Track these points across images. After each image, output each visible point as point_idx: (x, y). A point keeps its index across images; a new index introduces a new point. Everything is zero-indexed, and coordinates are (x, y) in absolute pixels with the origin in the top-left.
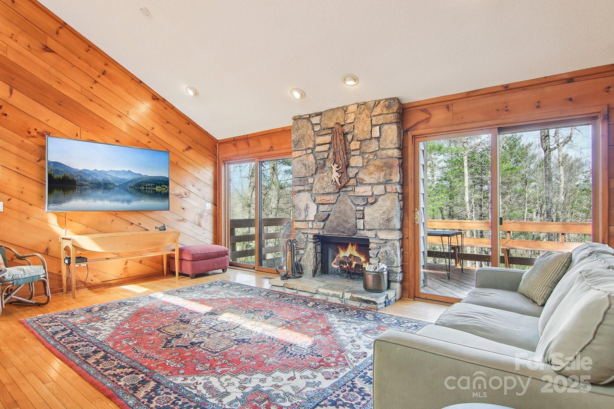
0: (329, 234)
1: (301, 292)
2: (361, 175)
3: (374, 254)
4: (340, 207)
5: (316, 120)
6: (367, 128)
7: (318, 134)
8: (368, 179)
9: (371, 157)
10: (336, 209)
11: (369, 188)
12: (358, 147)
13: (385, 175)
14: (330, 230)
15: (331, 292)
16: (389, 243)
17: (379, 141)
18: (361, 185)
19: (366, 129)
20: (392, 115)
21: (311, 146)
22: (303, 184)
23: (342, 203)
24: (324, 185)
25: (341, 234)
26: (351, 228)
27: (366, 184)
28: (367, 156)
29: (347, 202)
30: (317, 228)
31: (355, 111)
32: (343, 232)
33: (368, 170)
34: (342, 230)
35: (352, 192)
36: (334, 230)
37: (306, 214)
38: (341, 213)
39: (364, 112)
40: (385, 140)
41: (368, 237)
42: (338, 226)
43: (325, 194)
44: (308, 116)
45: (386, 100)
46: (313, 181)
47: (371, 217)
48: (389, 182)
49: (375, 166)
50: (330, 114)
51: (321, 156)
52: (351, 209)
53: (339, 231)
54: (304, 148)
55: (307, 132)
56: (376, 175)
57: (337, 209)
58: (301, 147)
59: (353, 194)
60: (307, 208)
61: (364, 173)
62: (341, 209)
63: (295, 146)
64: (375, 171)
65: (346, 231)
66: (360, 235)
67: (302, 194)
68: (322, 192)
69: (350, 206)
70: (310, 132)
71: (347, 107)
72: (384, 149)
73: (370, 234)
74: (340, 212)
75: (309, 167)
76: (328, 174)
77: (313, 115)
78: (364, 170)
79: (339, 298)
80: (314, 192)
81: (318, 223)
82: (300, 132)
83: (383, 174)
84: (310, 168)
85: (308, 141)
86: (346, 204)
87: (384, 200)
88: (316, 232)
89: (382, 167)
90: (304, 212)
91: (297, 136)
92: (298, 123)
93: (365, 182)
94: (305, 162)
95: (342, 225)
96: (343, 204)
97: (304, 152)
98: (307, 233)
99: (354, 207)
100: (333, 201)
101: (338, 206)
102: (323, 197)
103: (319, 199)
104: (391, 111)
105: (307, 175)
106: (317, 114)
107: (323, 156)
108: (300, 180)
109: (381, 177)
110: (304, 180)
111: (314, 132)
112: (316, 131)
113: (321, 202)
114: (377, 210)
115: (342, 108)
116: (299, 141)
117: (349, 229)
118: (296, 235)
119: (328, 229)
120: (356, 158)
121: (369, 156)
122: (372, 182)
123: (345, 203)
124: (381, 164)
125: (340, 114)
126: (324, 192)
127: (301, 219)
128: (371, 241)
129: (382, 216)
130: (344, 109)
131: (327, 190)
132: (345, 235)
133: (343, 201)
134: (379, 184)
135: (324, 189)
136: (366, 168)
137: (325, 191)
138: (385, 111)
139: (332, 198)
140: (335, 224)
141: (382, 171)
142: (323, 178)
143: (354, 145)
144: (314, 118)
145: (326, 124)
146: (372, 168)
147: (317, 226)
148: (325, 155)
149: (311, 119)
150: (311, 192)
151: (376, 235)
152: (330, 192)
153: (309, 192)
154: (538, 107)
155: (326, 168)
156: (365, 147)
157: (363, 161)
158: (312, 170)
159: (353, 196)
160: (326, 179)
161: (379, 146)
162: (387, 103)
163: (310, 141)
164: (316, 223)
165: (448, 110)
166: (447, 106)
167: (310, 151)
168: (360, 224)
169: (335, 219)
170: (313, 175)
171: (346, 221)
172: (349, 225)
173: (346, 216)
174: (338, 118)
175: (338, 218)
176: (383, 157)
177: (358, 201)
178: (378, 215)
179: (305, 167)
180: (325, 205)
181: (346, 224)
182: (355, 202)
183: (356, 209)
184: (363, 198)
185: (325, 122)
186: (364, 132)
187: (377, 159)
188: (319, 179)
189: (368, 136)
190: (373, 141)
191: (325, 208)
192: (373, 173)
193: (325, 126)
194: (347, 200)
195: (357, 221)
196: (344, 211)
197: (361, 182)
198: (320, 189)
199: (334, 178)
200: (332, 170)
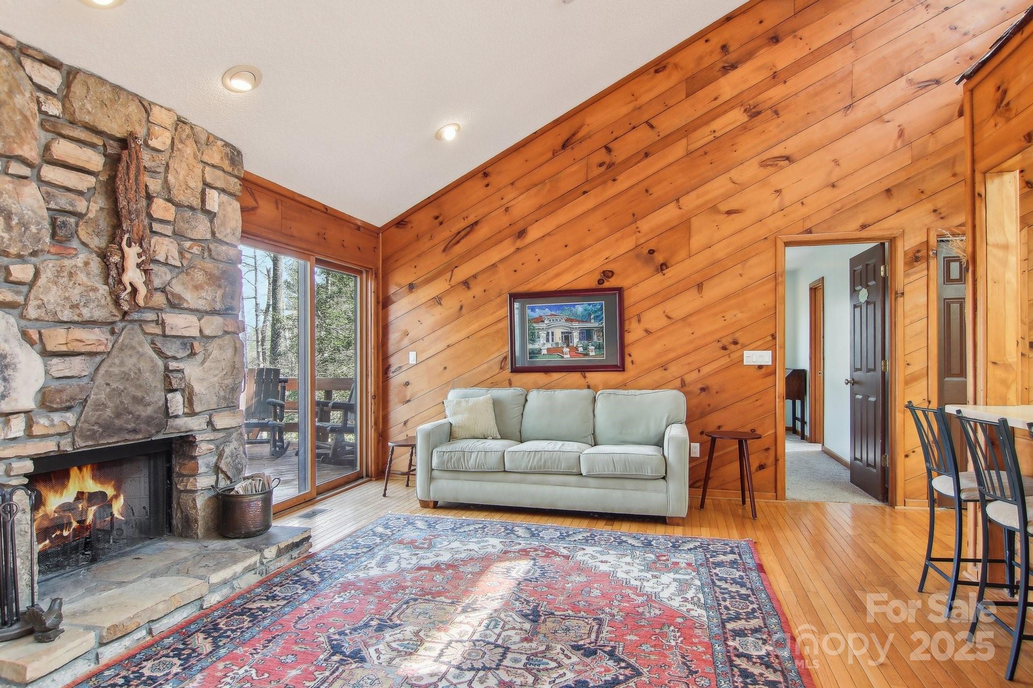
0: (90, 443)
1: (165, 621)
2: (177, 288)
3: (208, 466)
4: (122, 363)
5: (52, 79)
6: (196, 183)
7: (54, 127)
8: (191, 299)
9: (196, 250)
10: (111, 369)
11: (193, 319)
12: (171, 218)
13: (223, 296)
14: (94, 432)
15: (239, 568)
16: (235, 435)
17: (211, 221)
18: (173, 310)
19: (192, 184)
20: (236, 180)
21: (31, 152)
23: (130, 352)
24: (75, 294)
25: (127, 437)
26: (155, 416)
27: (186, 309)
28: (187, 244)
29: (141, 350)
30: (52, 431)
31: (168, 126)
32: (135, 431)
33: (192, 279)
34: (131, 426)
35: (153, 325)
36: (108, 428)
38: (128, 380)
39: (187, 142)
40: (223, 224)
41: (192, 431)
42: (118, 415)
43: (77, 322)
44: (11, 43)
45: (227, 144)
46: (31, 274)
47: (205, 384)
48: (230, 312)
49: (206, 272)
50: (105, 93)
51: (63, 200)
52: (154, 368)
53: (121, 430)
55: (11, 94)
56: (209, 293)
57: (116, 370)
59: (158, 331)
61: (183, 284)
62: (125, 369)
64: (205, 283)
65: (143, 427)
66: (176, 429)
68: (66, 315)
69: (152, 361)
70: (23, 102)
71: (150, 103)
72: (222, 242)
73: (195, 424)
74: (125, 377)
75: (25, 225)
76: (86, 264)
77: (32, 53)
78: (183, 277)
79: (253, 572)
80: (32, 313)
81: (57, 417)
83: (219, 293)
84: (27, 229)
85: (18, 133)
86: (141, 355)
87: (221, 348)
88: (48, 447)
89: (219, 278)
93: (185, 305)
94: (6, 202)
95: (130, 413)
96: (131, 356)
99: (160, 363)
100: (106, 345)
101: (117, 361)
102: (78, 333)
103: (57, 339)
104: (235, 172)
105: (13, 250)
106: (51, 63)
107: (72, 205)
109: (218, 299)
111: (40, 112)
112: (46, 113)
113: (64, 348)
114: (210, 369)
115: (141, 100)
117: (149, 421)
119: (89, 430)
120: (166, 243)
121: (191, 247)
122: (200, 307)
123: (138, 352)
124: (216, 272)
125: (133, 109)
126: (76, 318)
128: (199, 438)
129: (226, 382)
130: (146, 107)
131: (86, 313)
132: (139, 438)
133: (133, 348)
134: (214, 312)
135: (74, 307)
136: (187, 274)
137: (80, 315)
138: (227, 166)
139: (94, 338)
140: (109, 412)
141: (220, 286)
142: (71, 275)
143: (161, 209)
144: (37, 65)
145: (89, 112)
146: (199, 276)
147: (53, 425)
148: (77, 203)
149: (27, 63)
150: (16, 312)
151: (210, 423)
152: (95, 318)
153: (7, 310)
154: (343, 246)
155: (75, 244)
156: (183, 221)
157: (181, 254)
158: (38, 239)
159: (158, 335)
160: (82, 277)
161: (213, 234)
162: (228, 150)
163: (23, 134)
164: (48, 417)
165: (277, 208)
166: (277, 203)
167: (25, 171)
168: (177, 402)
169: (110, 397)
170: (34, 254)
171: (138, 400)
172: (149, 410)
173: (141, 386)
174: (128, 119)
175: (120, 395)
176: (220, 258)
177: (171, 349)
178: (216, 379)
179: (5, 219)
180: (72, 358)
181: (140, 408)
182: (164, 350)
183: (167, 368)
184: (181, 340)
185: (84, 105)
186: (188, 187)
187: (208, 260)
188: (58, 274)
189: (196, 203)
190: (201, 216)
191: (77, 366)
192: (202, 288)
193: (87, 119)
194: (140, 344)
195: (169, 396)
196: (135, 373)
197: (175, 304)
198: (58, 304)
199: (131, 284)
200: (123, 257)
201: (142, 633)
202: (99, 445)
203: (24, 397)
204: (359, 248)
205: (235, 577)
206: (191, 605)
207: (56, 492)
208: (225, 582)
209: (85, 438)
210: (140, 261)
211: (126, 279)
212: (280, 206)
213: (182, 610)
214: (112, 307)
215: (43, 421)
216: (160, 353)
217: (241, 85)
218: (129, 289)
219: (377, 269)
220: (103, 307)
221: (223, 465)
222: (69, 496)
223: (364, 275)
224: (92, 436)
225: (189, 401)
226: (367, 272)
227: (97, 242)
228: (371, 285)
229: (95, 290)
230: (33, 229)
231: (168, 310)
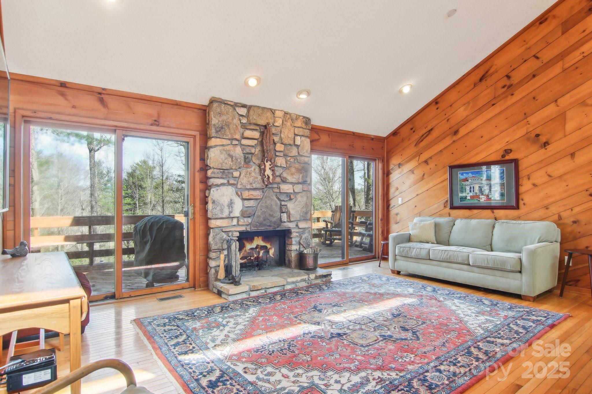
0: (256, 229)
2: (285, 175)
3: (296, 241)
4: (266, 203)
5: (243, 111)
6: (291, 135)
7: (244, 127)
8: (290, 179)
9: (292, 160)
10: (262, 204)
11: (291, 186)
12: (282, 149)
13: (303, 177)
14: (257, 225)
16: (307, 231)
17: (298, 148)
18: (283, 183)
19: (290, 136)
20: (308, 130)
21: (238, 136)
22: (225, 177)
24: (251, 179)
25: (267, 228)
26: (277, 221)
28: (289, 158)
29: (272, 198)
30: (244, 224)
31: (281, 117)
32: (270, 226)
33: (291, 171)
34: (269, 224)
35: (276, 189)
36: (261, 224)
37: (231, 210)
39: (288, 121)
40: (302, 149)
41: (290, 228)
42: (265, 220)
43: (252, 189)
44: (232, 104)
45: (304, 117)
46: (239, 174)
47: (295, 211)
48: (306, 182)
50: (260, 111)
51: (247, 150)
52: (277, 204)
53: (265, 225)
54: (230, 137)
55: (232, 120)
56: (297, 176)
57: (264, 205)
58: (226, 135)
59: (278, 191)
60: (231, 204)
61: (287, 173)
62: (267, 204)
63: (217, 132)
64: (295, 172)
65: (273, 225)
66: (284, 226)
67: (224, 189)
68: (249, 187)
69: (276, 202)
70: (236, 121)
71: (275, 110)
72: (302, 156)
73: (291, 225)
74: (267, 207)
75: (236, 159)
76: (255, 169)
77: (238, 105)
78: (287, 171)
80: (239, 186)
81: (246, 219)
82: (224, 117)
84: (237, 161)
85: (235, 132)
86: (272, 200)
87: (302, 197)
88: (243, 229)
89: (301, 170)
90: (227, 207)
91: (219, 121)
92: (221, 107)
93: (288, 181)
94: (232, 153)
95: (268, 220)
96: (269, 200)
97: (229, 142)
98: (230, 231)
99: (279, 202)
100: (261, 196)
101: (264, 202)
102: (250, 192)
103: (246, 194)
104: (308, 128)
105: (233, 168)
106: (244, 106)
107: (250, 151)
108: (224, 172)
109: (300, 178)
110: (229, 172)
111: (241, 123)
113: (248, 197)
114: (297, 205)
115: (271, 110)
116: (222, 128)
117: (275, 223)
118: (216, 235)
119: (255, 224)
120: (281, 159)
121: (290, 159)
122: (293, 181)
124: (300, 168)
125: (269, 114)
126: (251, 188)
127: (224, 216)
128: (293, 231)
129: (303, 210)
130: (273, 111)
131: (254, 186)
132: (271, 229)
133: (269, 197)
134: (298, 183)
135: (251, 184)
136: (289, 169)
137: (252, 186)
138: (304, 126)
139: (257, 194)
140: (261, 219)
141: (301, 173)
142: (250, 173)
143: (279, 147)
144: (239, 108)
145: (255, 119)
146: (293, 170)
147: (244, 222)
148: (252, 150)
149: (237, 109)
150: (235, 186)
151: (297, 225)
152: (257, 187)
153: (232, 186)
154: (363, 149)
155: (251, 163)
156: (287, 150)
157: (286, 162)
158: (240, 163)
159: (278, 192)
160: (253, 174)
161: (299, 153)
162: (304, 120)
163: (236, 131)
164: (243, 219)
165: (329, 137)
166: (329, 135)
167: (237, 142)
168: (284, 217)
169: (262, 214)
170: (240, 168)
171: (271, 216)
172: (275, 219)
173: (272, 210)
174: (267, 118)
175: (265, 213)
176: (301, 162)
177: (283, 198)
178: (299, 209)
179: (231, 158)
180: (251, 201)
181: (272, 218)
182: (280, 198)
183: (281, 204)
184: (286, 194)
185: (253, 117)
186: (288, 137)
187: (297, 163)
188: (246, 174)
189: (291, 142)
190: (294, 147)
191: (251, 203)
192: (294, 174)
193: (254, 121)
194: (272, 196)
195: (282, 214)
196: (270, 206)
197: (284, 181)
198: (246, 183)
199: (267, 175)
200: (265, 166)
201: (263, 291)
202: (258, 230)
203: (237, 212)
204: (373, 149)
205: (297, 282)
206: (280, 287)
207: (249, 243)
208: (293, 283)
209: (254, 227)
210: (270, 167)
211: (266, 174)
212: (330, 136)
213: (277, 287)
214: (262, 184)
215: (242, 220)
216: (279, 199)
217: (303, 96)
218: (267, 177)
219: (384, 157)
220: (259, 183)
221: (301, 242)
222: (254, 245)
223: (377, 161)
224: (256, 226)
225: (289, 216)
226: (378, 160)
227: (258, 162)
228: (380, 166)
229: (257, 178)
230: (239, 160)
231: (282, 183)
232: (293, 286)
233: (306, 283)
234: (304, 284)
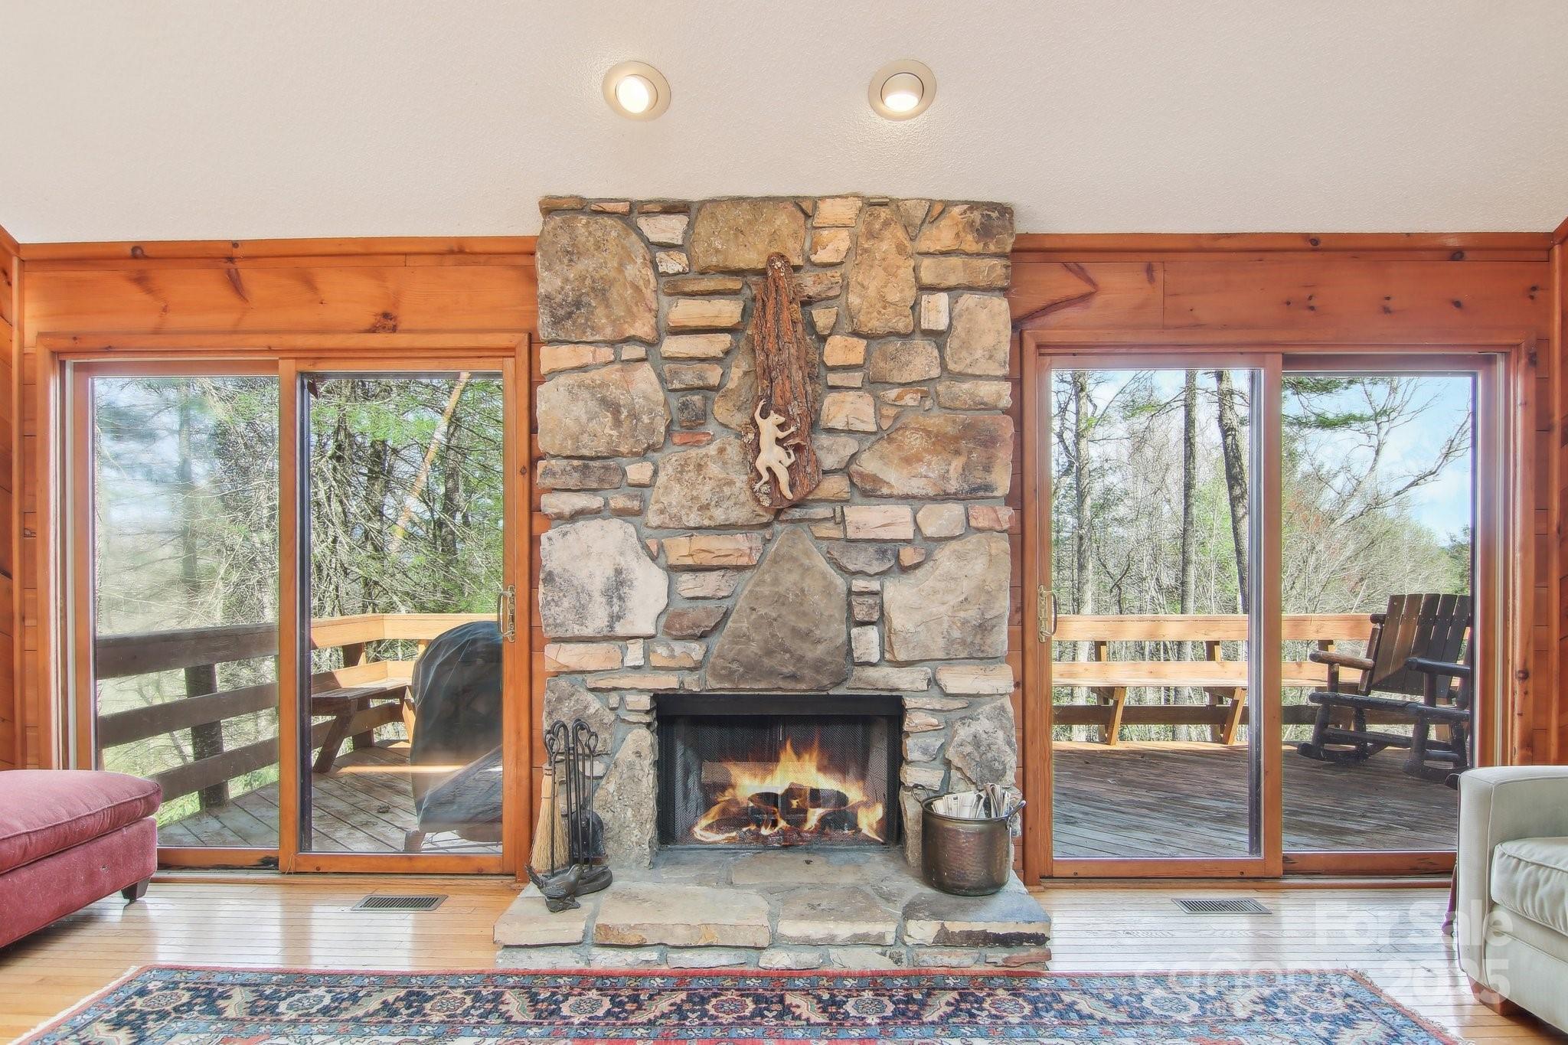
0: (727, 685)
2: (869, 464)
3: (925, 751)
4: (776, 581)
5: (669, 229)
6: (901, 292)
7: (675, 287)
8: (896, 479)
9: (910, 399)
10: (758, 589)
11: (904, 512)
12: (857, 358)
13: (965, 468)
14: (732, 672)
16: (987, 708)
17: (941, 348)
18: (865, 500)
19: (893, 296)
20: (995, 261)
21: (642, 328)
22: (595, 485)
23: (787, 566)
24: (705, 492)
25: (782, 684)
26: (830, 659)
27: (891, 496)
28: (892, 394)
29: (807, 562)
30: (672, 664)
31: (847, 222)
32: (793, 677)
33: (900, 448)
34: (789, 669)
35: (830, 524)
36: (752, 669)
37: (616, 609)
38: (784, 604)
39: (887, 233)
40: (966, 345)
41: (897, 690)
42: (769, 653)
43: (708, 528)
44: (622, 208)
45: (973, 206)
46: (649, 473)
47: (918, 617)
48: (981, 493)
49: (928, 433)
50: (741, 215)
51: (689, 377)
52: (828, 590)
53: (771, 673)
54: (608, 333)
55: (621, 268)
56: (934, 465)
57: (766, 590)
58: (593, 328)
59: (836, 533)
60: (618, 586)
61: (881, 458)
62: (781, 589)
63: (557, 321)
64: (926, 450)
65: (807, 673)
66: (868, 683)
67: (588, 529)
68: (693, 519)
69: (825, 578)
70: (637, 270)
71: (816, 201)
72: (962, 377)
73: (904, 680)
74: (780, 600)
75: (635, 416)
76: (722, 451)
77: (649, 207)
78: (884, 447)
79: (880, 950)
80: (653, 519)
81: (679, 647)
82: (585, 265)
83: (957, 463)
84: (638, 420)
85: (629, 311)
86: (806, 570)
87: (960, 557)
88: (667, 682)
89: (956, 439)
90: (604, 600)
91: (566, 280)
92: (573, 229)
93: (885, 491)
94: (614, 393)
95: (787, 651)
96: (790, 571)
97: (606, 353)
98: (615, 689)
99: (839, 581)
100: (750, 556)
101: (768, 578)
102: (702, 541)
103: (680, 549)
104: (992, 248)
105: (624, 449)
106: (671, 208)
107: (701, 377)
108: (586, 467)
109: (953, 475)
110: (606, 468)
111: (660, 275)
112: (665, 274)
113: (689, 561)
114: (935, 592)
115: (797, 202)
116: (578, 304)
117: (818, 666)
118: (559, 700)
119: (724, 668)
120: (850, 399)
121: (899, 397)
122: (915, 491)
123: (802, 565)
124: (950, 429)
125: (784, 221)
126: (707, 523)
127: (588, 631)
128: (909, 703)
129: (962, 614)
130: (805, 209)
131: (719, 515)
132: (801, 688)
133: (793, 559)
134: (944, 497)
135: (704, 508)
136: (890, 440)
137: (711, 518)
138: (970, 243)
139: (735, 547)
140: (754, 648)
141: (957, 452)
142: (699, 467)
143: (840, 350)
144: (651, 221)
145: (717, 251)
146: (914, 441)
147: (672, 656)
148: (709, 374)
149: (642, 222)
150: (637, 520)
151: (933, 682)
152: (732, 521)
153: (628, 518)
154: (1386, 310)
155: (711, 428)
156: (885, 360)
157: (877, 411)
158: (651, 430)
159: (838, 539)
160: (714, 469)
161: (943, 366)
162: (976, 216)
163: (635, 309)
164: (668, 646)
165: (1151, 279)
166: (1150, 270)
167: (639, 351)
168: (867, 643)
169: (756, 626)
170: (652, 448)
171: (806, 636)
172: (820, 651)
173: (805, 614)
174: (774, 236)
175: (771, 625)
176: (958, 404)
177: (857, 561)
178: (943, 609)
179: (613, 414)
180: (707, 574)
181: (806, 646)
182: (844, 562)
183: (850, 592)
184: (876, 546)
185: (710, 245)
186: (886, 304)
187: (936, 411)
188: (682, 469)
189: (902, 324)
190: (919, 342)
191: (709, 584)
192: (920, 460)
193: (714, 260)
194: (807, 553)
195: (855, 631)
196: (797, 595)
197: (869, 491)
198: (683, 507)
199: (769, 469)
200: (758, 434)
201: (653, 955)
202: (739, 690)
203: (642, 616)
204: (1458, 304)
205: (833, 943)
208: (812, 943)
209: (721, 678)
210: (781, 435)
211: (761, 464)
212: (1159, 275)
213: (722, 951)
214: (752, 504)
215: (662, 651)
216: (842, 569)
217: (904, 102)
218: (766, 476)
219: (1544, 341)
220: (743, 504)
221: (951, 754)
223: (1500, 366)
224: (730, 675)
225: (886, 644)
226: (1507, 355)
227: (738, 419)
228: (1520, 387)
229: (731, 483)
230: (646, 419)
231: (857, 498)
232: (808, 958)
233: (884, 954)
234: (873, 961)
